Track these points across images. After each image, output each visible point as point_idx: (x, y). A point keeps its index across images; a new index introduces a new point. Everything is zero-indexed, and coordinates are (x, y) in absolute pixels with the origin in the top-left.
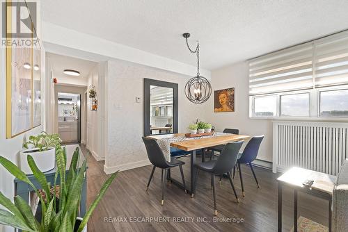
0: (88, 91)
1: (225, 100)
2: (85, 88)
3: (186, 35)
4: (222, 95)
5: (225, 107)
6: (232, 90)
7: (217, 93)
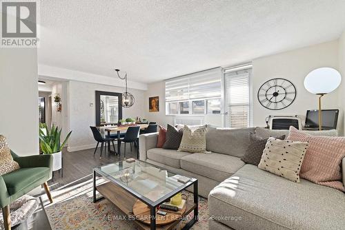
0: (53, 96)
1: (154, 104)
2: (50, 93)
3: (117, 70)
4: (153, 101)
5: (155, 108)
6: (158, 97)
7: (151, 99)
